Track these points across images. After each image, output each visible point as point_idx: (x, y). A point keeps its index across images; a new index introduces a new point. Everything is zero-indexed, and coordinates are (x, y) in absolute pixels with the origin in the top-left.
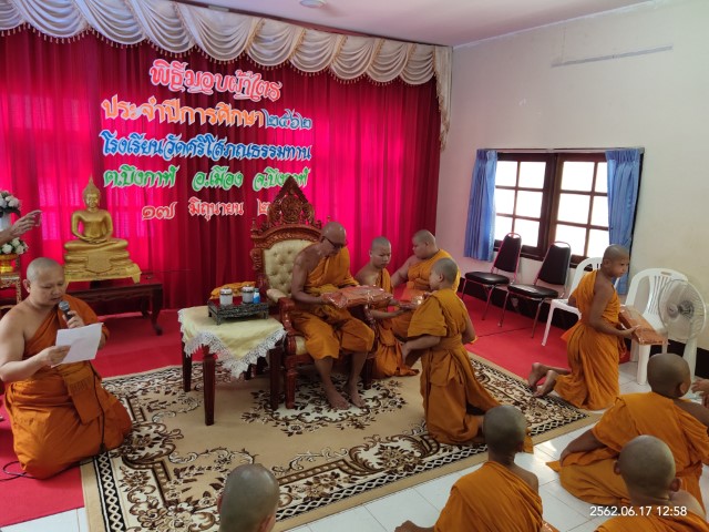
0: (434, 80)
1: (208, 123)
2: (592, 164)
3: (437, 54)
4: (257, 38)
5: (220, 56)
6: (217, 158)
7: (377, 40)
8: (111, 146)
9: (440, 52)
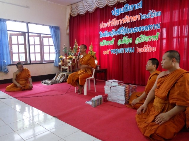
1: (122, 23)
6: (124, 34)
8: (101, 35)
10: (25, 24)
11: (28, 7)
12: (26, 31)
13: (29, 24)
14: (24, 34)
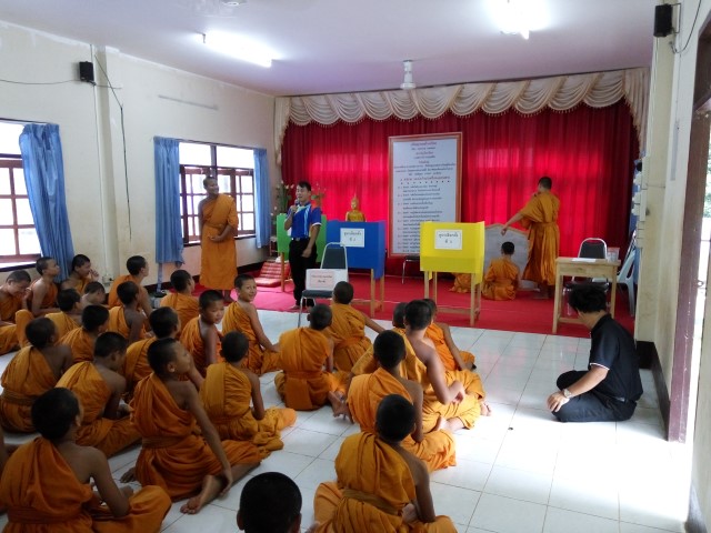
0: (623, 100)
3: (627, 77)
4: (459, 98)
5: (432, 115)
7: (559, 79)
9: (630, 74)
10: (208, 148)
11: (215, 108)
12: (210, 164)
13: (218, 148)
14: (206, 170)
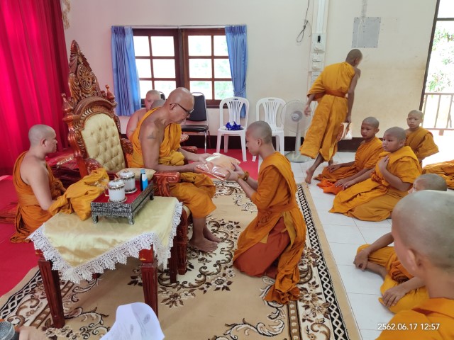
2: (210, 37)
